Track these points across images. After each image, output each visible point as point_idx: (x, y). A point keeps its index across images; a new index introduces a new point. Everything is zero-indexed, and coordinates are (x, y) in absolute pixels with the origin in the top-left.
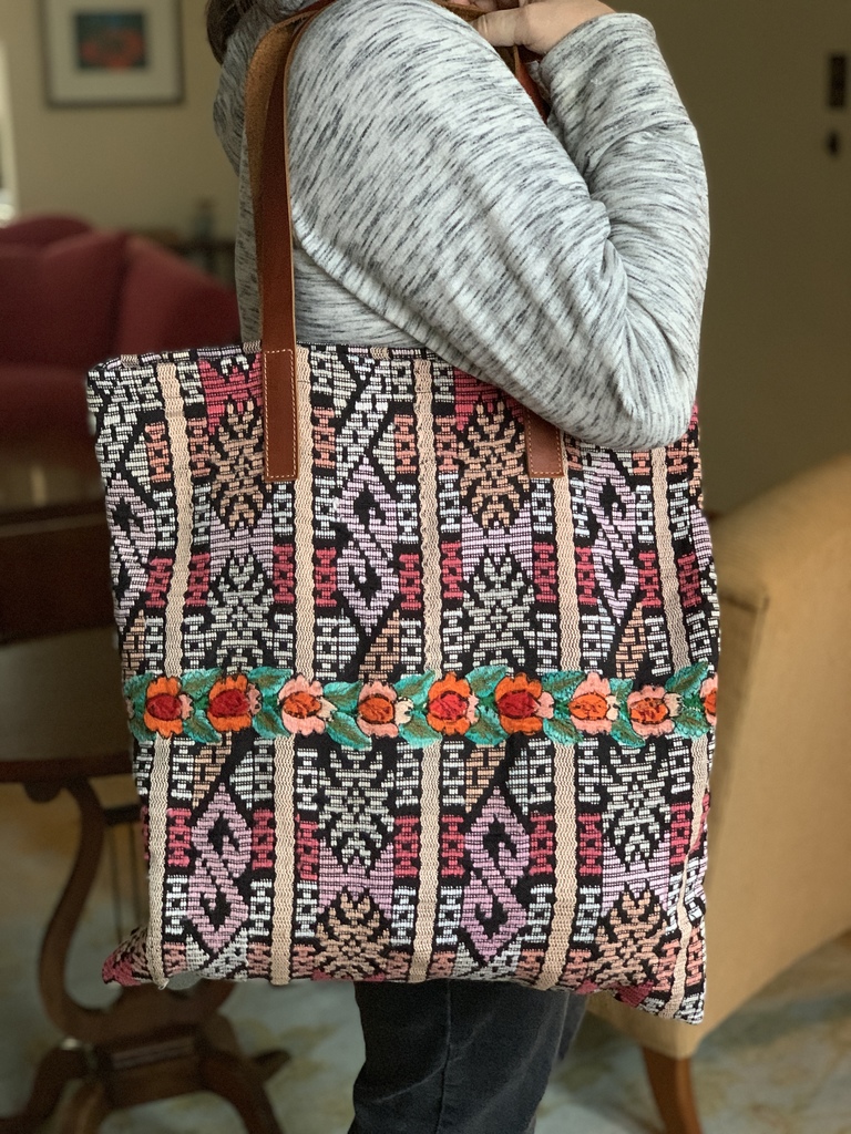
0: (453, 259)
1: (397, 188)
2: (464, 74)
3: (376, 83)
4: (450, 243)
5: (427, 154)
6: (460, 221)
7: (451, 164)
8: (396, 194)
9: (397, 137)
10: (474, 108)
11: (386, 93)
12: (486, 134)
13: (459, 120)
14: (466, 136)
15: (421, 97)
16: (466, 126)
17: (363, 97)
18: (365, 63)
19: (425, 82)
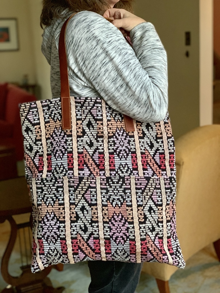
0: (104, 71)
1: (89, 54)
2: (104, 27)
3: (82, 29)
4: (103, 67)
5: (96, 46)
6: (105, 62)
7: (102, 48)
8: (89, 56)
9: (88, 42)
10: (107, 34)
11: (84, 31)
12: (111, 41)
13: (103, 38)
14: (105, 42)
15: (94, 32)
16: (105, 39)
19: (94, 29)
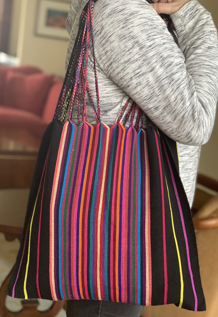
3: (116, 22)
17: (111, 25)
18: (113, 15)
